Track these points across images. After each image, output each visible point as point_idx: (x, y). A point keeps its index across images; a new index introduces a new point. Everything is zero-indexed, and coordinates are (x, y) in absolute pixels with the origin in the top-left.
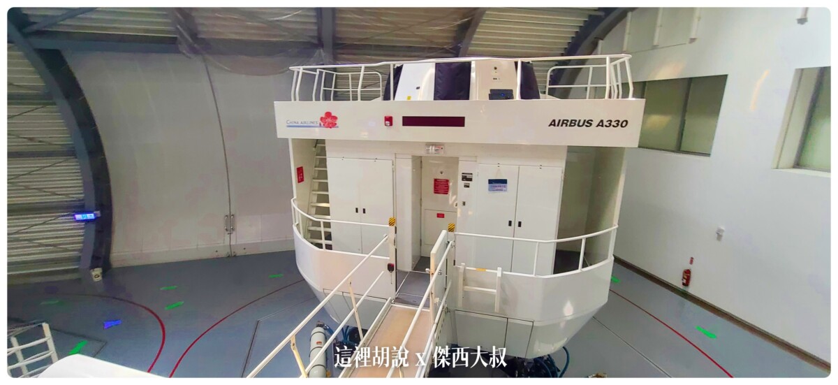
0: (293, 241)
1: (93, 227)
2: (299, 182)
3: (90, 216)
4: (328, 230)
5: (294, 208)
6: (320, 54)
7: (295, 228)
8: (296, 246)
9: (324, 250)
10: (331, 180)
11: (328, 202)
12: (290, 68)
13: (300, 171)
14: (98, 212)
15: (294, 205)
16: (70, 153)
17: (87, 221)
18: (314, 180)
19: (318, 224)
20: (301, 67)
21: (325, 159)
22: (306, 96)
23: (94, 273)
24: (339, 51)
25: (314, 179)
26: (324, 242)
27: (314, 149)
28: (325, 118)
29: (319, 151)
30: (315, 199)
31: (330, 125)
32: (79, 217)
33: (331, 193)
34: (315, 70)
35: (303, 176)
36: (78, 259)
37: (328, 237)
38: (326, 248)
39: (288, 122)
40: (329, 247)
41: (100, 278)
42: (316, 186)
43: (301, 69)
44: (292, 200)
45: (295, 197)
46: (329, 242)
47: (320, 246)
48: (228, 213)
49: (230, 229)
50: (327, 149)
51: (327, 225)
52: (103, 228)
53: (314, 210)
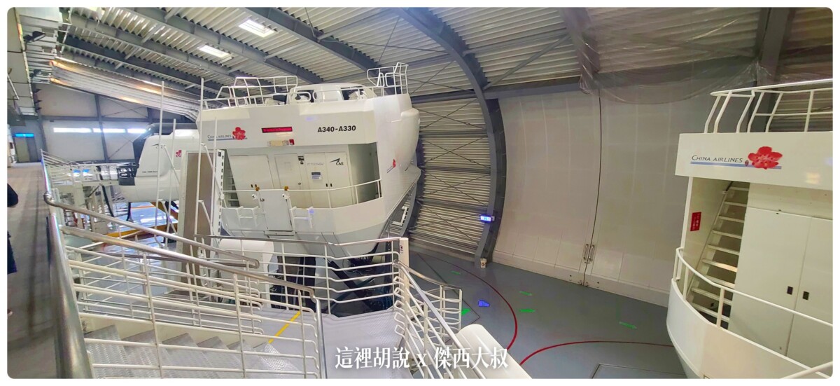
0: (666, 297)
1: (488, 227)
2: (692, 230)
3: (489, 219)
4: (728, 302)
5: (678, 258)
6: (753, 70)
7: (674, 284)
8: (669, 304)
9: (717, 326)
10: (746, 238)
11: (736, 266)
12: (712, 94)
13: (696, 217)
14: (493, 217)
15: (679, 254)
16: (487, 172)
17: (486, 222)
18: (715, 232)
19: (716, 291)
20: (730, 91)
21: (745, 208)
22: (727, 126)
23: (482, 262)
24: (789, 60)
25: (715, 229)
26: (719, 315)
27: (724, 192)
28: (757, 155)
29: (731, 196)
30: (711, 255)
31: (766, 164)
32: (483, 218)
33: (743, 254)
34: (749, 93)
35: (699, 223)
36: (475, 248)
37: (727, 310)
38: (721, 326)
39: (695, 158)
40: (725, 325)
41: (484, 267)
42: (717, 240)
43: (729, 94)
44: (677, 250)
45: (682, 247)
46: (726, 319)
47: (713, 320)
48: (589, 243)
49: (588, 259)
50: (749, 196)
51: (729, 295)
52: (494, 229)
53: (706, 269)
